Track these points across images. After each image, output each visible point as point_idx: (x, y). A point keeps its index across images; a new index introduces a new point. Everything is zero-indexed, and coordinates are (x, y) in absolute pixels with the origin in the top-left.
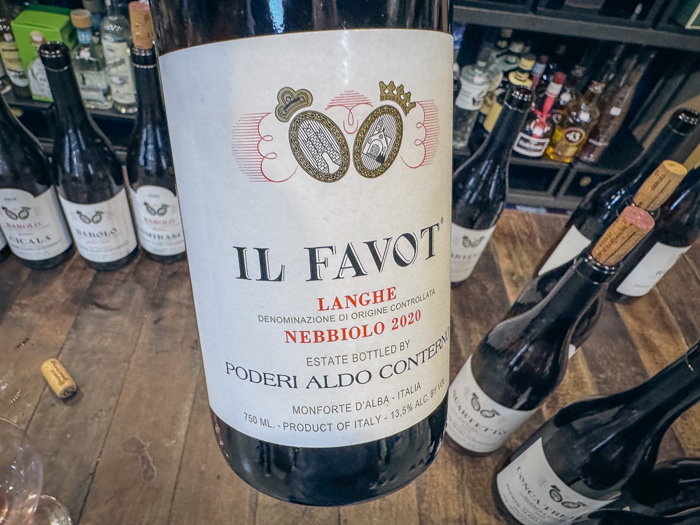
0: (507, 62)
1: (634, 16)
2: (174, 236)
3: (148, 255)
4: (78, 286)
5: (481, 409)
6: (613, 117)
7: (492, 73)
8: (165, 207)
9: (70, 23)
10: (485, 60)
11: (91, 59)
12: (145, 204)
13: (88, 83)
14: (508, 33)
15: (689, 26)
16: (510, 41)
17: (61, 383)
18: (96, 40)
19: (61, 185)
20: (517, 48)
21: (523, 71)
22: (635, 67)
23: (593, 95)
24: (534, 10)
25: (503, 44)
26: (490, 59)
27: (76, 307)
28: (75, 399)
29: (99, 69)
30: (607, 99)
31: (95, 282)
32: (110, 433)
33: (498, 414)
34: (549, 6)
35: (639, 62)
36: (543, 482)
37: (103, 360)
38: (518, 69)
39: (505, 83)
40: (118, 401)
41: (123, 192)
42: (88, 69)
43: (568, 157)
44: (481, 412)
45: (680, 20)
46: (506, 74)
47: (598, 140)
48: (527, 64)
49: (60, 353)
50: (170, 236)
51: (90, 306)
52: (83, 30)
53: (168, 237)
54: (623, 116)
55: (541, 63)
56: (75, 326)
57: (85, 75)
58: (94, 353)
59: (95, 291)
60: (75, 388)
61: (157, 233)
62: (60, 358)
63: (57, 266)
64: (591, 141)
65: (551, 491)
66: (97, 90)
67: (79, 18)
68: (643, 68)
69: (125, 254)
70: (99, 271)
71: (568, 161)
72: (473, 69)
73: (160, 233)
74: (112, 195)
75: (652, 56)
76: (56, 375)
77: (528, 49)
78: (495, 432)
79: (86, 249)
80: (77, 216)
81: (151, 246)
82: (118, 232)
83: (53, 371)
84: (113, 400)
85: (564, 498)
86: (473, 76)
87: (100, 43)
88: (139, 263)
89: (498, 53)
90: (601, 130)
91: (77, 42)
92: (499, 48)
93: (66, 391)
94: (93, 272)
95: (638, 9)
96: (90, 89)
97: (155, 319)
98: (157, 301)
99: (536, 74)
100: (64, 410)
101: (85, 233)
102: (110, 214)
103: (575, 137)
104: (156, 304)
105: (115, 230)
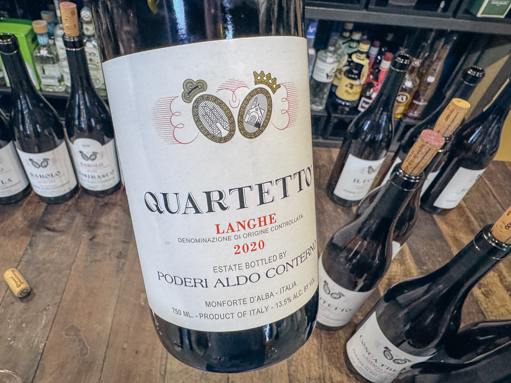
0: (350, 47)
1: (439, 10)
2: (103, 176)
3: (86, 191)
4: (34, 216)
5: (331, 293)
6: (429, 84)
7: (339, 55)
8: (95, 154)
9: (32, 30)
10: (334, 45)
11: (48, 55)
12: (81, 152)
13: (47, 73)
14: (350, 26)
15: (479, 15)
16: (351, 32)
17: (18, 286)
18: (51, 42)
19: (17, 141)
20: (357, 36)
21: (362, 53)
22: (443, 47)
23: (413, 68)
24: (366, 8)
25: (347, 34)
26: (337, 46)
27: (32, 231)
28: (29, 298)
29: (54, 63)
30: (424, 71)
31: (46, 212)
32: (55, 321)
33: (343, 296)
34: (377, 4)
35: (446, 43)
36: (378, 345)
37: (51, 268)
38: (359, 51)
39: (350, 62)
40: (61, 299)
41: (64, 143)
42: (46, 63)
43: (398, 114)
44: (331, 295)
45: (472, 11)
46: (350, 56)
47: (419, 101)
48: (364, 47)
49: (19, 264)
50: (101, 176)
51: (42, 230)
52: (41, 35)
53: (99, 176)
54: (437, 83)
55: (375, 46)
56: (31, 245)
57: (45, 68)
58: (44, 264)
59: (46, 219)
60: (29, 289)
61: (90, 174)
62: (19, 268)
63: (18, 201)
64: (414, 101)
65: (385, 351)
66: (53, 78)
67: (38, 26)
68: (449, 47)
69: (68, 191)
70: (49, 204)
71: (399, 117)
72: (325, 53)
73: (93, 174)
74: (56, 146)
75: (455, 38)
76: (14, 280)
77: (365, 37)
78: (343, 310)
79: (39, 188)
80: (30, 162)
81: (87, 184)
82: (62, 174)
83: (12, 278)
84: (57, 298)
85: (394, 356)
86: (326, 57)
87: (54, 44)
88: (79, 198)
89: (344, 41)
90: (421, 93)
91: (38, 44)
92: (345, 38)
93: (22, 292)
94: (44, 205)
95: (442, 5)
96: (48, 77)
97: (90, 237)
98: (92, 224)
99: (372, 55)
100: (20, 306)
101: (36, 175)
102: (55, 161)
103: (402, 99)
104: (92, 226)
105: (59, 172)
